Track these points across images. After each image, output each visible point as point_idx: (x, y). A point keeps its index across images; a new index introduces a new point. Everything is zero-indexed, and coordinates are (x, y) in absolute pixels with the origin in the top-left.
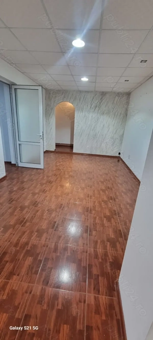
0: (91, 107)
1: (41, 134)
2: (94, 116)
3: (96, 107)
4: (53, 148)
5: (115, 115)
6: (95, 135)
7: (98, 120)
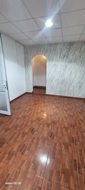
0: (60, 57)
1: (5, 84)
2: (62, 64)
3: (64, 56)
4: (31, 90)
5: (82, 63)
6: (64, 80)
7: (66, 68)
